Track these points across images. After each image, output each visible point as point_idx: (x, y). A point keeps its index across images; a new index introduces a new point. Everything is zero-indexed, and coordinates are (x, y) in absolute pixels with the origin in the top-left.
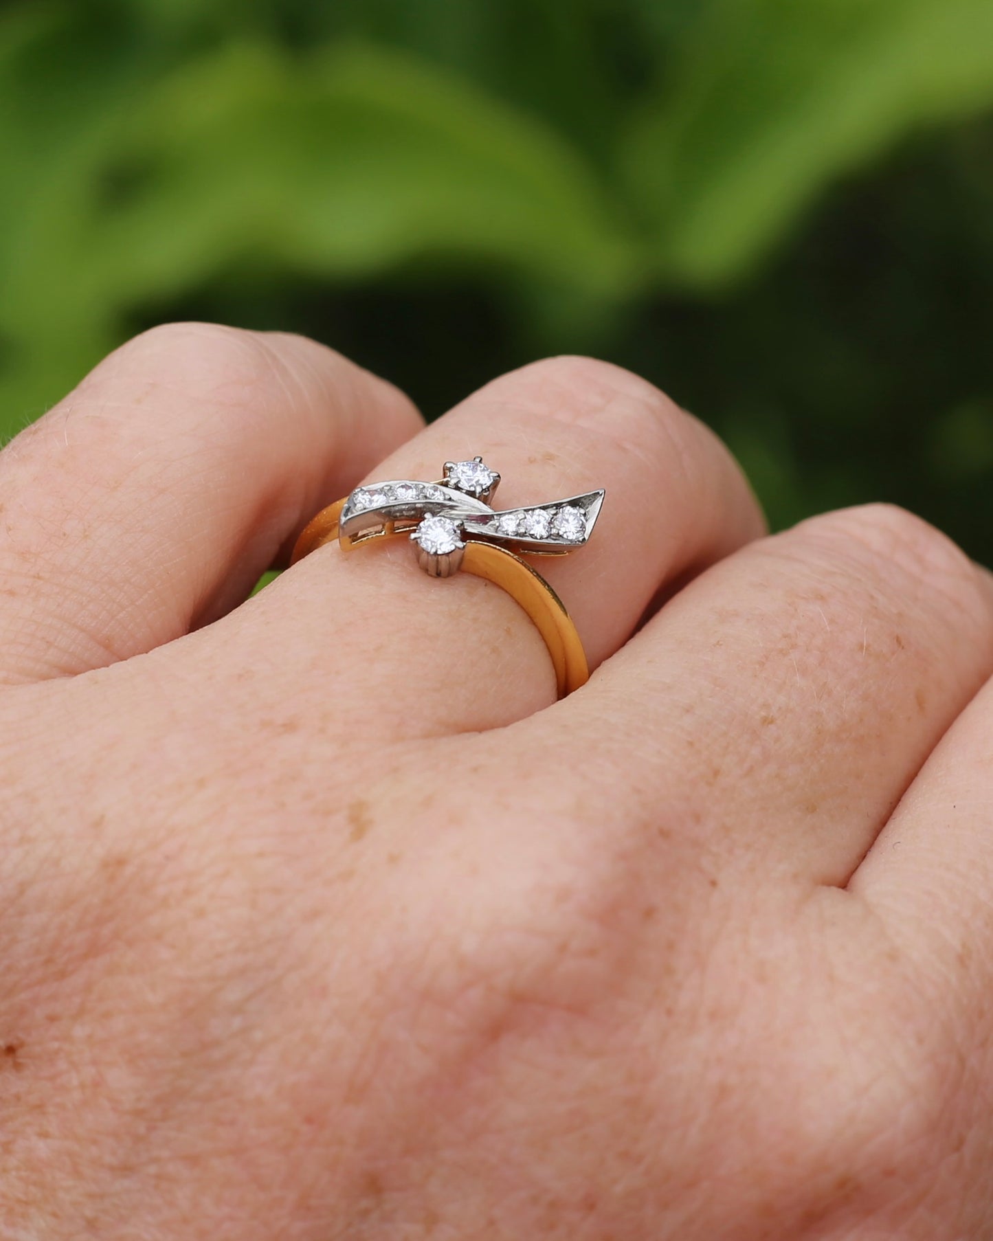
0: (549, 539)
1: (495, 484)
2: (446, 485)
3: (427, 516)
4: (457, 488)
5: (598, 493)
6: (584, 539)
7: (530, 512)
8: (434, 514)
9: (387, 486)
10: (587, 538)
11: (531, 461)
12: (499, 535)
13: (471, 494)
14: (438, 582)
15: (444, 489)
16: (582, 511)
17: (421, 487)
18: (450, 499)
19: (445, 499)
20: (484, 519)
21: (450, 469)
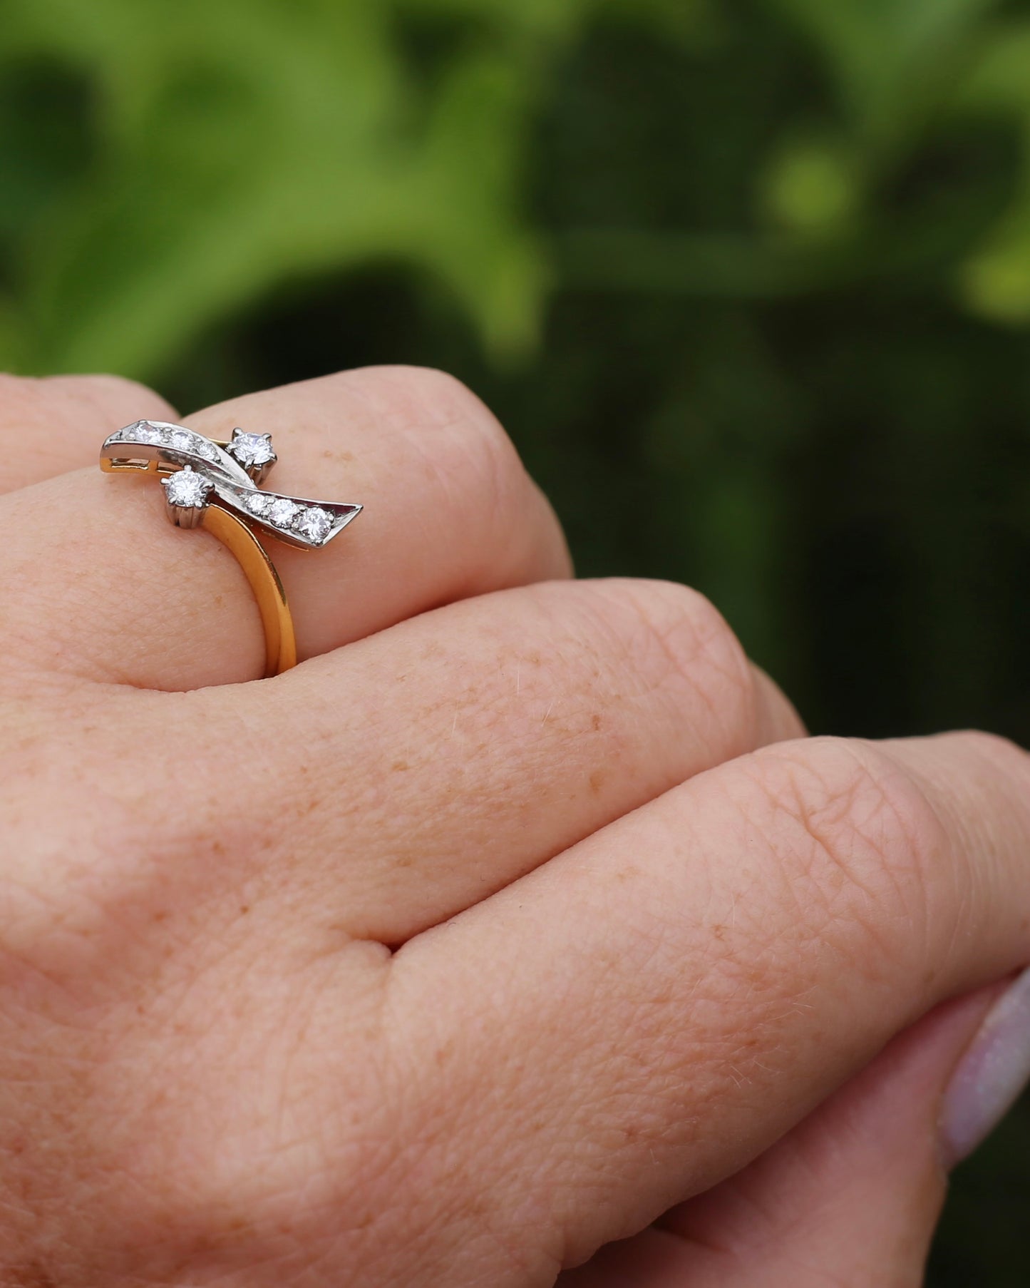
0: (289, 530)
1: (269, 464)
2: (223, 447)
3: (188, 468)
4: (232, 454)
5: (355, 507)
6: (322, 542)
7: (282, 500)
8: (194, 470)
9: (167, 428)
10: (324, 543)
11: (327, 455)
12: (244, 510)
13: (242, 464)
14: (174, 530)
15: (220, 450)
16: (331, 517)
17: (199, 440)
18: (219, 461)
19: (213, 460)
20: (238, 491)
21: (237, 435)
